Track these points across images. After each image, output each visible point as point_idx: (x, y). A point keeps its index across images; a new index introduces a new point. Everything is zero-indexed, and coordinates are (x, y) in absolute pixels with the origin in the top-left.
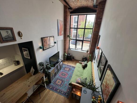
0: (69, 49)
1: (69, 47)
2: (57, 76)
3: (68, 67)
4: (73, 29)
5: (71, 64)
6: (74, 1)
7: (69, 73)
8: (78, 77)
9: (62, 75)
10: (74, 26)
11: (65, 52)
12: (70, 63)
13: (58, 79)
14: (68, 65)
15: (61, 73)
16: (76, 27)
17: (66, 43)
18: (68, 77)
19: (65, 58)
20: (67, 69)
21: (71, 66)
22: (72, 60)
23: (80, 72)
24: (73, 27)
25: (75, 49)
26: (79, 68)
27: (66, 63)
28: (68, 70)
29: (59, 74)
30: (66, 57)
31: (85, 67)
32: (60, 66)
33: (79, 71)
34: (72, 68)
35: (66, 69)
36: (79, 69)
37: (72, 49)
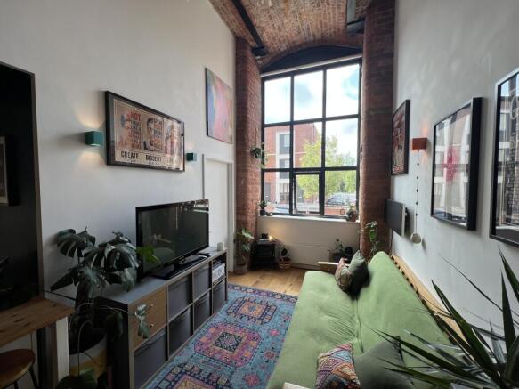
0: (263, 213)
1: (263, 206)
2: (186, 354)
3: (260, 298)
4: (278, 173)
5: (276, 285)
6: (270, 4)
7: (263, 333)
8: (326, 345)
9: (218, 343)
10: (282, 162)
11: (241, 224)
12: (271, 280)
13: (190, 373)
14: (260, 292)
15: (212, 330)
16: (287, 166)
17: (246, 179)
18: (258, 355)
19: (245, 253)
20: (251, 309)
21: (274, 295)
22: (281, 266)
23: (331, 315)
24: (278, 167)
25: (291, 214)
26: (323, 290)
27: (249, 282)
28: (258, 311)
29: (204, 340)
30: (248, 248)
31: (356, 285)
32: (210, 285)
33: (323, 309)
34: (279, 302)
35: (245, 310)
36: (326, 298)
37: (274, 214)
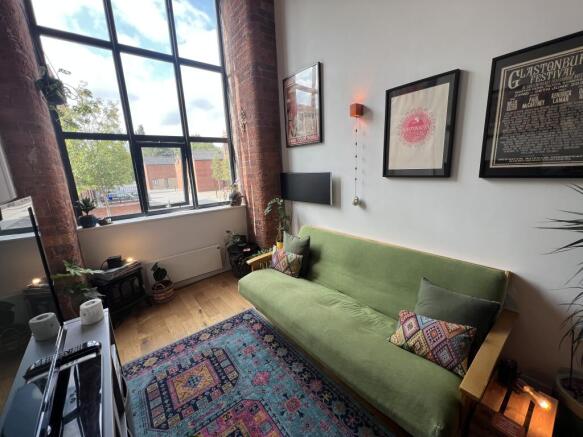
0: (88, 222)
3: (183, 358)
7: (251, 392)
20: (190, 382)
21: (195, 339)
28: (206, 378)
34: (216, 342)
37: (113, 219)
